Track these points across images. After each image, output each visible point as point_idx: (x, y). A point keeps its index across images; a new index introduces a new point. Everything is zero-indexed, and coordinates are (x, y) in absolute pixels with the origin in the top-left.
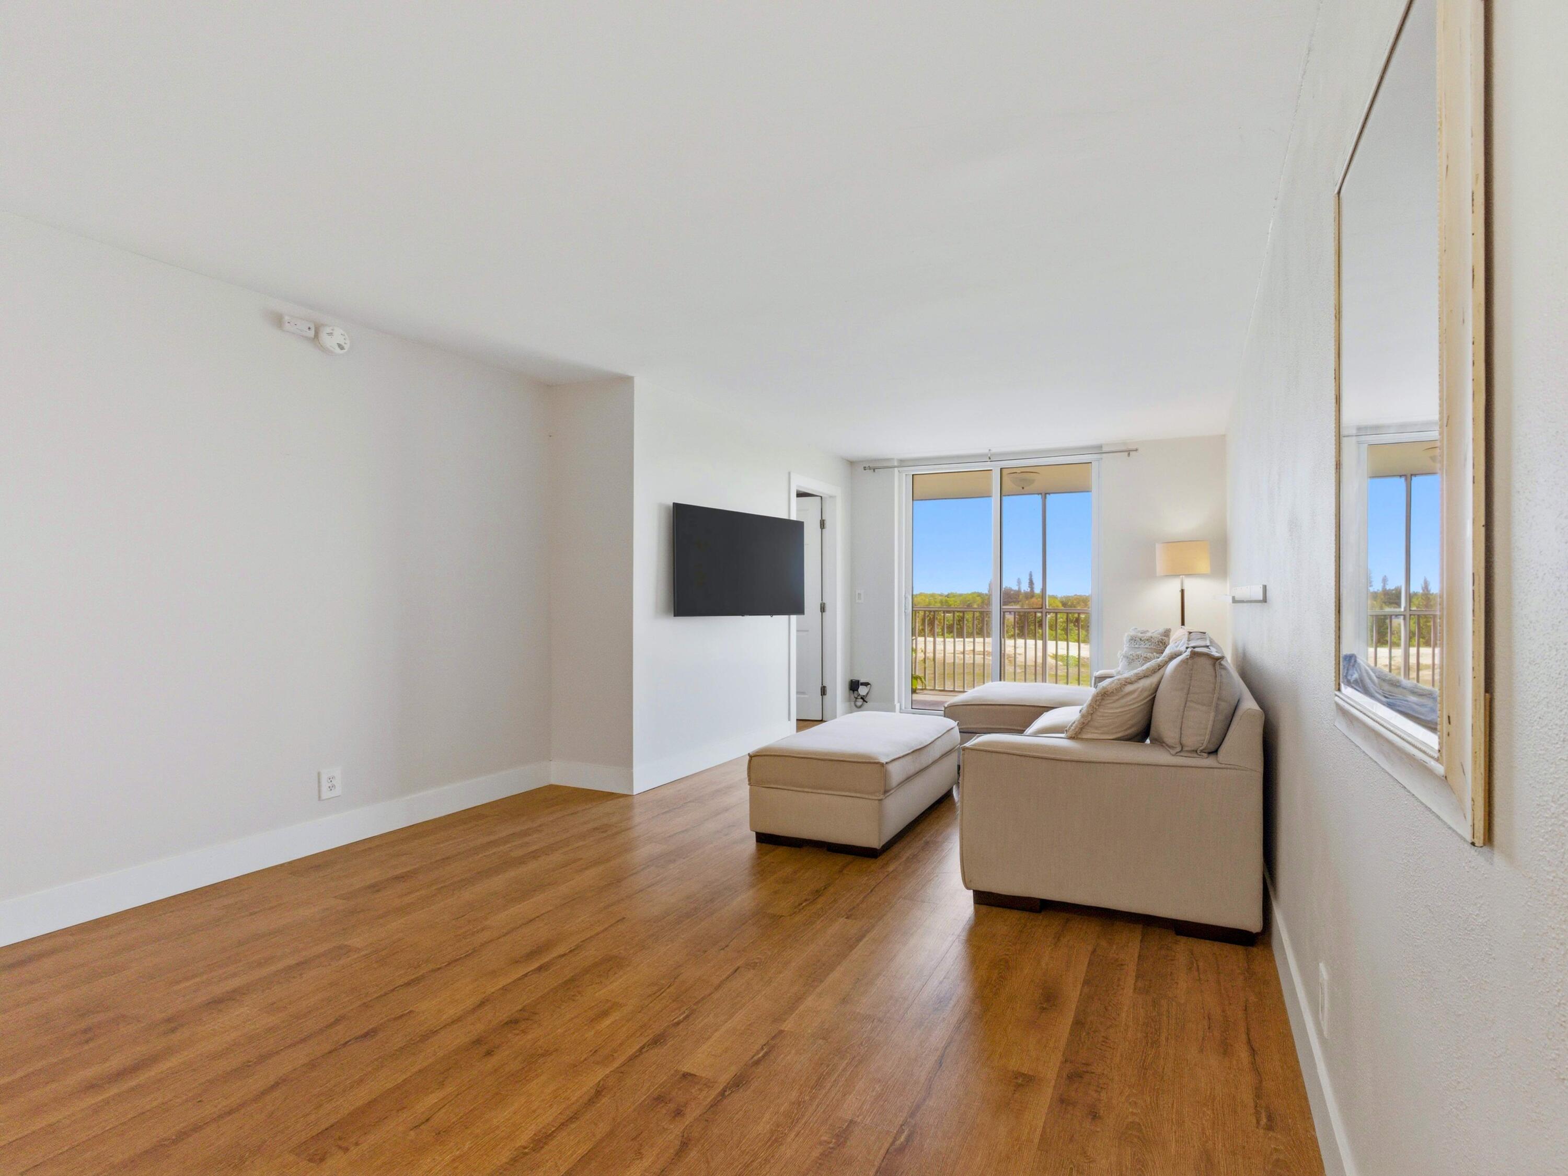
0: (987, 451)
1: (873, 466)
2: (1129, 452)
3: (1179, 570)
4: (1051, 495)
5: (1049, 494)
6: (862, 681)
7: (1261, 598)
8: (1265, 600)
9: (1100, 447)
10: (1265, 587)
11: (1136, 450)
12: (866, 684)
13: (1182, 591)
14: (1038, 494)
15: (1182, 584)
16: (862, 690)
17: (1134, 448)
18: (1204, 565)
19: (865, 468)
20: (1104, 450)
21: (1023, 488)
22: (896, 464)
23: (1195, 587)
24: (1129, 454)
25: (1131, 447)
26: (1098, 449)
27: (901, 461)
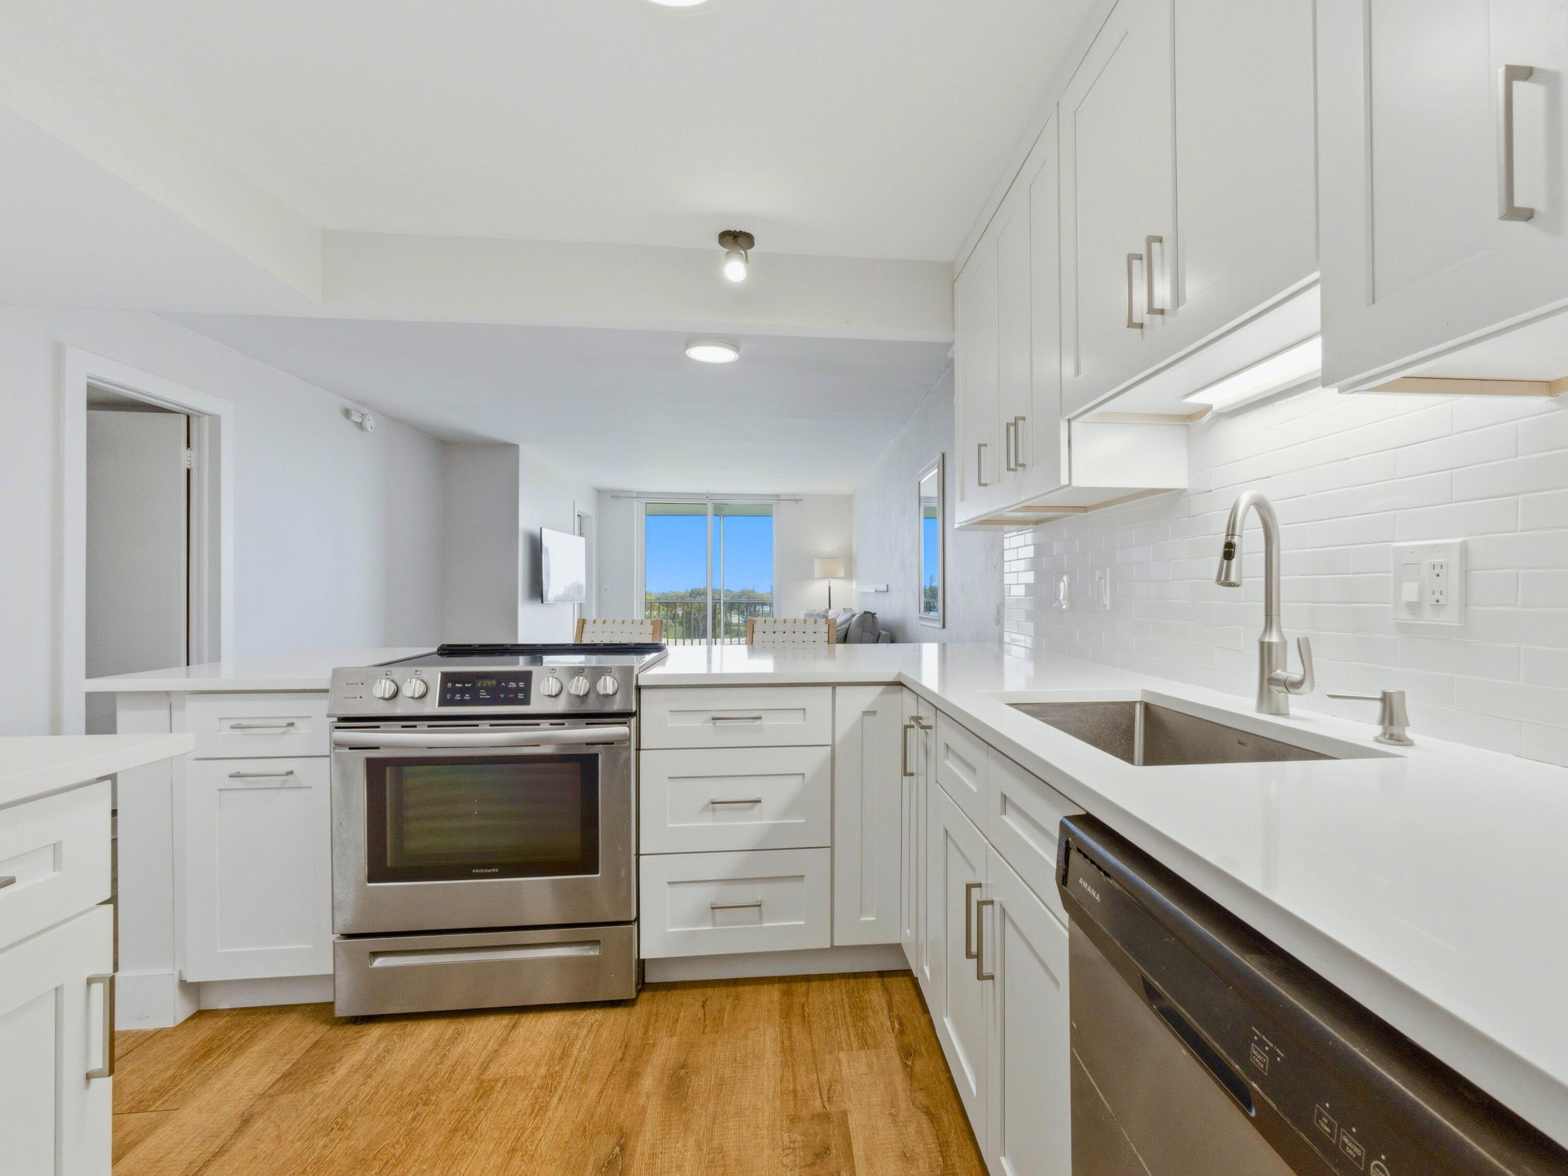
0: (705, 492)
1: (617, 495)
2: (796, 501)
3: (828, 575)
7: (885, 589)
8: (887, 591)
9: (779, 495)
10: (887, 585)
11: (802, 500)
13: (830, 587)
15: (828, 583)
17: (800, 499)
18: (841, 573)
19: (608, 496)
20: (782, 498)
22: (635, 495)
23: (837, 585)
25: (798, 498)
26: (777, 497)
27: (638, 493)
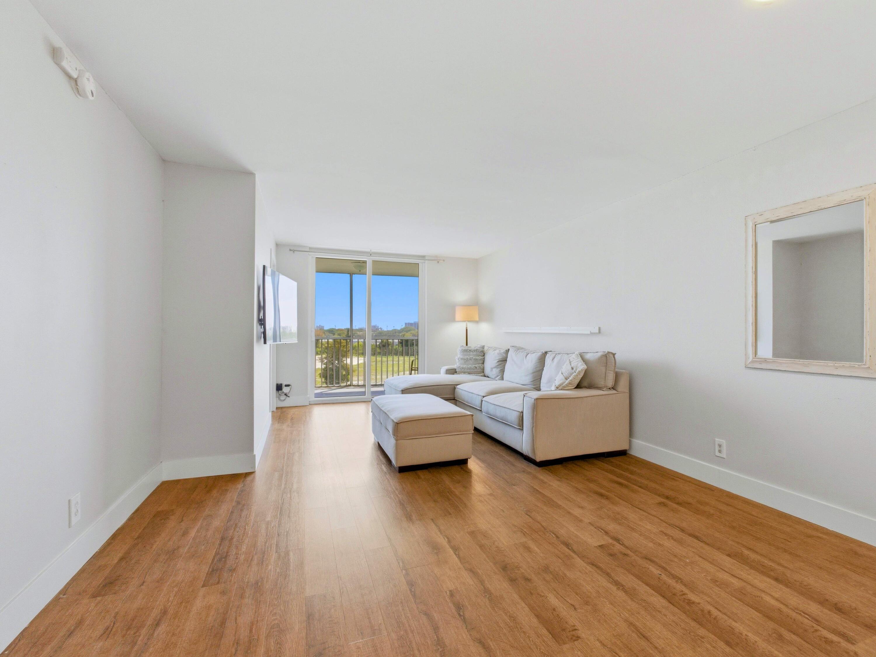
1: (294, 249)
3: (466, 319)
4: (355, 275)
5: (354, 274)
6: (284, 383)
8: (600, 332)
10: (600, 328)
11: (443, 261)
12: (287, 386)
13: (467, 328)
14: (348, 274)
15: (467, 325)
16: (285, 390)
17: (442, 259)
18: (477, 317)
19: (290, 250)
20: (426, 258)
21: (360, 271)
22: (308, 250)
24: (438, 262)
25: (439, 259)
26: (423, 257)
27: (311, 248)
